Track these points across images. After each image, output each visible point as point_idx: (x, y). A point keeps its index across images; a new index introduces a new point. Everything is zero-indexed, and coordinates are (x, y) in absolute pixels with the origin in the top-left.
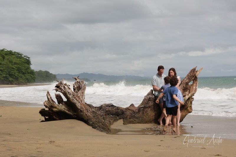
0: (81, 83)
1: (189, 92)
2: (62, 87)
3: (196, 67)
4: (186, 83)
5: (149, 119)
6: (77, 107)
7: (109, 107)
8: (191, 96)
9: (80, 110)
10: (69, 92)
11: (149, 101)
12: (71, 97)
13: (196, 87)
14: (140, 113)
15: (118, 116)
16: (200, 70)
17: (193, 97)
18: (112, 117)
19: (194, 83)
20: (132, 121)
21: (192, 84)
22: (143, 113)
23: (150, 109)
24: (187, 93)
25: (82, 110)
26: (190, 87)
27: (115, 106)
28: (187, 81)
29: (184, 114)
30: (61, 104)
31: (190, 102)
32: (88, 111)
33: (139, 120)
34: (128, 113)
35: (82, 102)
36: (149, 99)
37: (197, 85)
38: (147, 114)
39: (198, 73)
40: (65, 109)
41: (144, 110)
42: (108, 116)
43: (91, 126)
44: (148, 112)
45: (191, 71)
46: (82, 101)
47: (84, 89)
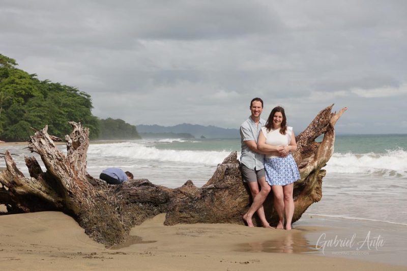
0: (82, 134)
1: (315, 158)
2: (35, 141)
3: (333, 105)
4: (309, 138)
5: (225, 213)
6: (64, 185)
7: (140, 185)
8: (319, 167)
9: (69, 192)
10: (48, 154)
11: (226, 175)
12: (52, 163)
13: (329, 148)
14: (204, 201)
15: (156, 206)
16: (340, 112)
17: (322, 169)
18: (141, 209)
19: (325, 138)
20: (184, 217)
21: (322, 141)
22: (212, 201)
23: (227, 192)
24: (310, 159)
25: (73, 191)
26: (318, 147)
27: (153, 186)
28: (311, 134)
29: (303, 204)
30: (33, 179)
31: (315, 179)
32: (86, 195)
33: (203, 216)
34: (178, 200)
35: (77, 176)
36: (227, 172)
37: (333, 143)
38: (221, 202)
39: (336, 117)
40: (40, 189)
41: (215, 195)
42: (131, 207)
43: (85, 227)
44: (223, 199)
45: (321, 114)
46: (77, 173)
47: (86, 147)
